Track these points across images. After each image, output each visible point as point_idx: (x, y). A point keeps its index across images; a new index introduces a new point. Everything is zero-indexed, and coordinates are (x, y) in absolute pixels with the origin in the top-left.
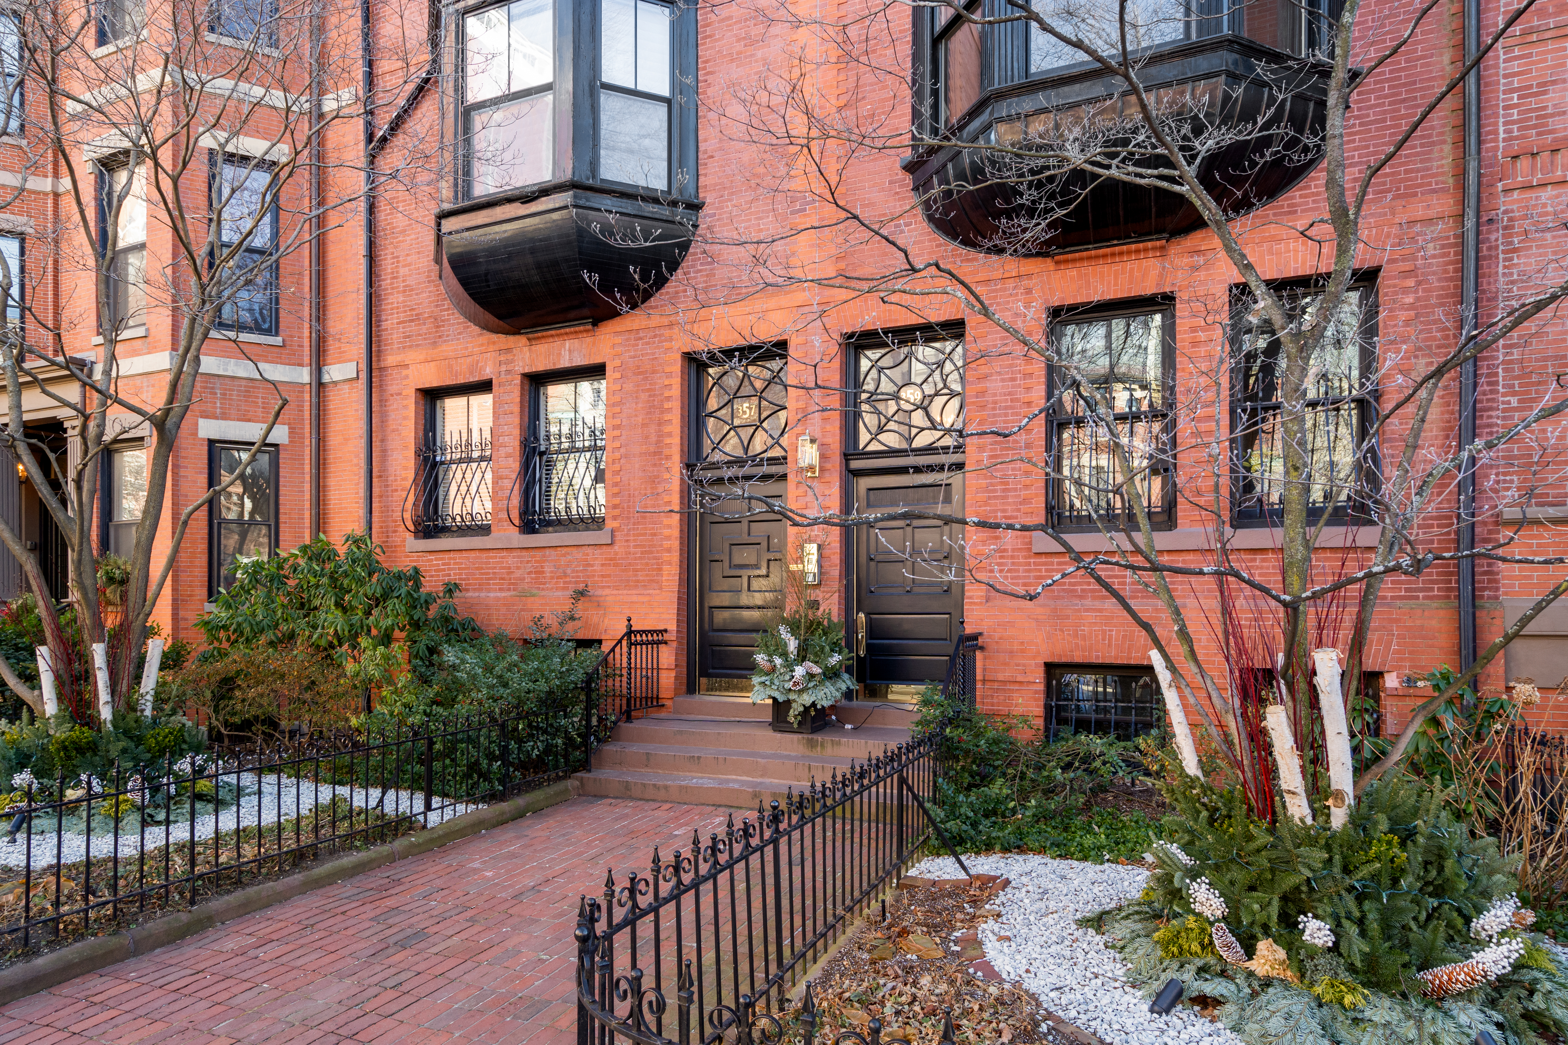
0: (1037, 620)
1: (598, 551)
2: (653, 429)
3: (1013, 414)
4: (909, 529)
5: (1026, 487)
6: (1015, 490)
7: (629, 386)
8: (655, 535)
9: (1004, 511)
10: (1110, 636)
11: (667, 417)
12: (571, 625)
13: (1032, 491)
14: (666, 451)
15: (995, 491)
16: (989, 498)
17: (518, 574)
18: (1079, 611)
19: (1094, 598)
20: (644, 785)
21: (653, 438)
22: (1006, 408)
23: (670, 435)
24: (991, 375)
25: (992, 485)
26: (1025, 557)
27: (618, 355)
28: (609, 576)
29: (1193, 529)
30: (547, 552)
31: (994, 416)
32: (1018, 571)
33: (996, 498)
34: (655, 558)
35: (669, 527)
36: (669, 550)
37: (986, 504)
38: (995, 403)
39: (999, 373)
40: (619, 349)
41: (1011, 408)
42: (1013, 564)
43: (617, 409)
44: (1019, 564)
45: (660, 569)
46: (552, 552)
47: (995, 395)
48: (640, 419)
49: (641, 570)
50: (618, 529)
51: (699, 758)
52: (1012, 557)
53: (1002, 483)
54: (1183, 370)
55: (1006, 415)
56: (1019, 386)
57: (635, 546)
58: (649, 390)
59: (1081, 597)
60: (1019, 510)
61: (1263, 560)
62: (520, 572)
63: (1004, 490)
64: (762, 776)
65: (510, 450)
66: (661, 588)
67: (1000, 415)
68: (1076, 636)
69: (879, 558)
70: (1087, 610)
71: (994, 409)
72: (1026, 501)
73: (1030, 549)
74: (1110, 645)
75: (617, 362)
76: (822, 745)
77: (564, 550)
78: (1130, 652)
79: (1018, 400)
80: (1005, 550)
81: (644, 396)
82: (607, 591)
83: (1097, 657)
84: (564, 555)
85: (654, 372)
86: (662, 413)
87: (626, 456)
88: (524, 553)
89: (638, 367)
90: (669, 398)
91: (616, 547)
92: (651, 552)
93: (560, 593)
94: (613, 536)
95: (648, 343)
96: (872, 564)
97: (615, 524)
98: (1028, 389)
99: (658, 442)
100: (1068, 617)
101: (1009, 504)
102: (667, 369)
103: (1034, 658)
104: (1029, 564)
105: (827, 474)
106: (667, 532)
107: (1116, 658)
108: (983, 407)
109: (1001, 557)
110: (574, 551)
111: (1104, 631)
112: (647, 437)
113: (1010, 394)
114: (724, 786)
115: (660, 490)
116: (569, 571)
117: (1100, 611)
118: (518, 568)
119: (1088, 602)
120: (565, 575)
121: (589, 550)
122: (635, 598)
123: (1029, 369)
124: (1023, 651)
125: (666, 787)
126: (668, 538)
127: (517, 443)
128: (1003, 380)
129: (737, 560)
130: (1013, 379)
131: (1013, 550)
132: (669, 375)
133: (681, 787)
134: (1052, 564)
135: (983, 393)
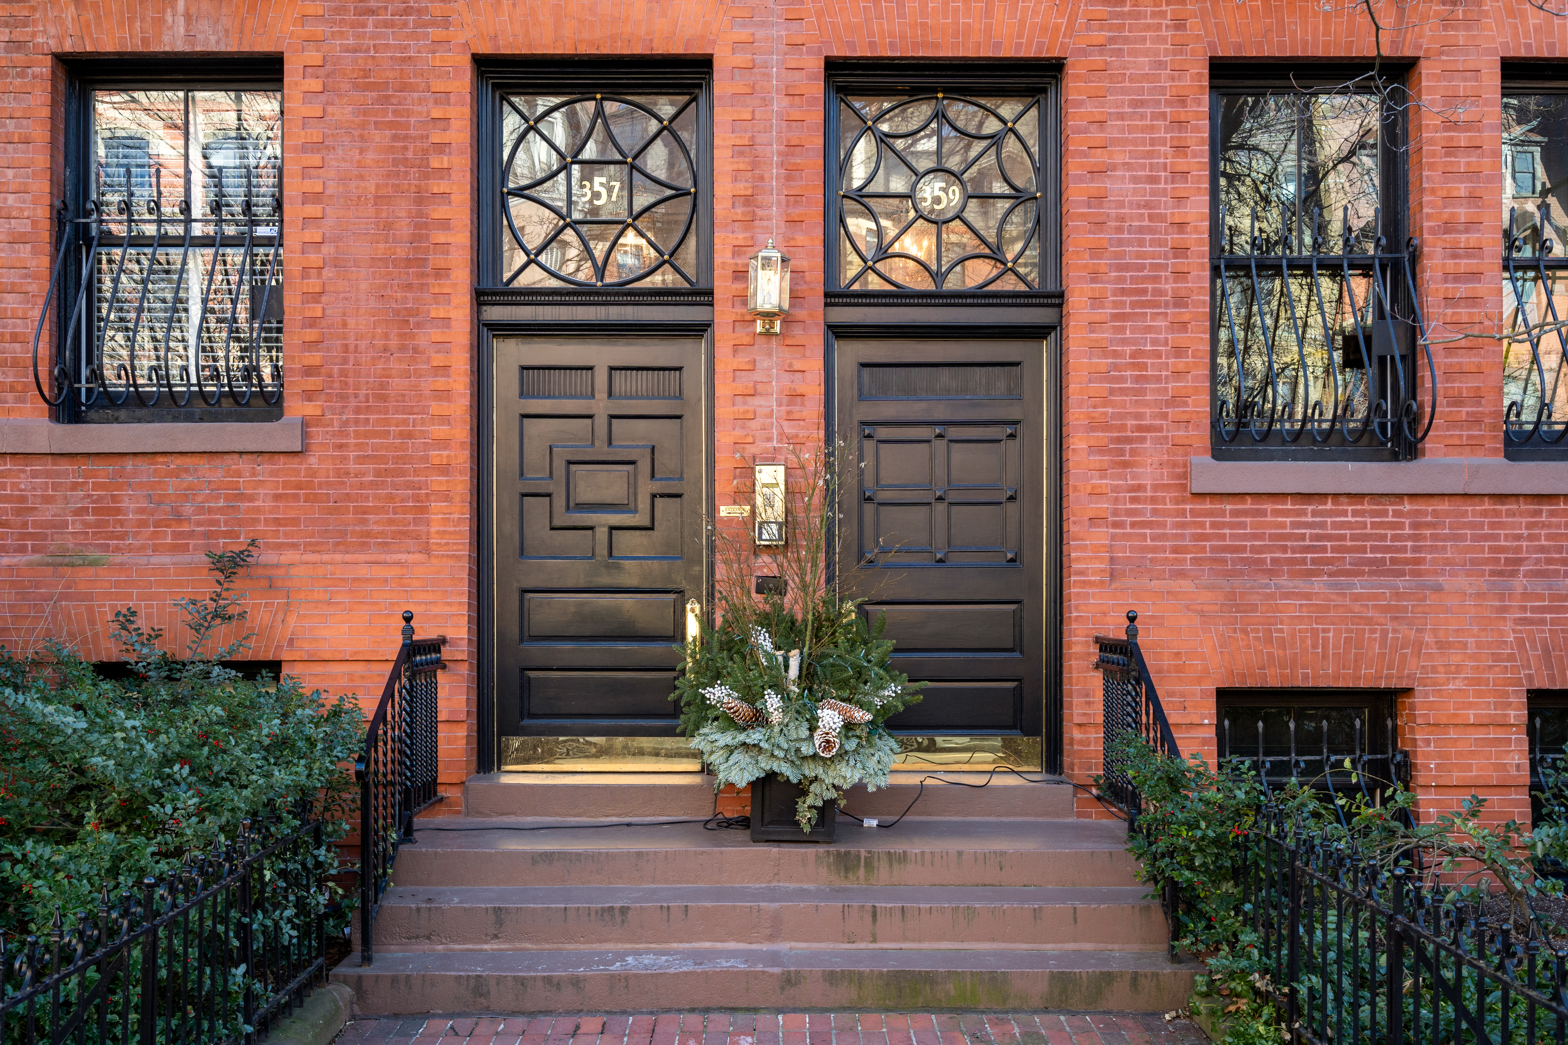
0: (1202, 614)
1: (264, 467)
2: (402, 209)
3: (1153, 243)
4: (941, 444)
5: (1177, 374)
6: (1158, 379)
7: (342, 112)
8: (410, 435)
9: (1139, 416)
10: (1326, 640)
11: (438, 186)
12: (221, 629)
13: (1188, 382)
14: (435, 260)
15: (1123, 379)
16: (1112, 391)
17: (48, 513)
18: (1272, 596)
19: (1293, 574)
20: (522, 982)
21: (404, 229)
22: (1141, 230)
23: (445, 224)
24: (1114, 167)
25: (1116, 367)
26: (1177, 501)
27: (316, 41)
28: (295, 522)
29: (1449, 460)
30: (129, 465)
31: (1120, 242)
32: (1163, 525)
33: (1123, 391)
34: (410, 486)
35: (445, 419)
36: (444, 469)
37: (1106, 403)
38: (1122, 219)
39: (1127, 166)
40: (320, 29)
41: (1151, 230)
42: (1155, 512)
43: (315, 159)
44: (1166, 513)
45: (424, 510)
46: (143, 465)
47: (1121, 204)
48: (371, 186)
49: (376, 510)
50: (318, 420)
51: (624, 910)
52: (1154, 500)
53: (1135, 366)
54: (1433, 191)
55: (1141, 243)
56: (1164, 192)
57: (360, 460)
58: (391, 125)
59: (1271, 573)
60: (1164, 416)
61: (1552, 514)
62: (53, 508)
63: (1138, 379)
64: (771, 938)
65: (23, 226)
66: (426, 550)
67: (1130, 243)
68: (1269, 640)
69: (883, 496)
70: (1286, 596)
71: (1119, 230)
72: (1177, 400)
73: (1183, 487)
74: (1325, 656)
75: (313, 56)
76: (869, 864)
77: (175, 463)
78: (1357, 667)
79: (1162, 218)
80: (1140, 488)
81: (380, 137)
82: (288, 556)
83: (1305, 677)
84: (176, 474)
85: (404, 87)
86: (426, 176)
87: (336, 263)
88: (64, 466)
89: (366, 73)
90: (441, 148)
91: (313, 460)
92: (402, 473)
93: (166, 559)
94: (305, 435)
95: (387, 24)
96: (869, 508)
97: (310, 409)
98: (1180, 200)
99: (415, 239)
100: (1254, 608)
101: (1146, 404)
102: (438, 85)
103: (1199, 681)
104: (1183, 513)
105: (797, 330)
106: (439, 431)
107: (1336, 678)
108: (1099, 224)
109: (1134, 500)
110: (203, 464)
111: (1315, 632)
112: (388, 226)
113: (1147, 205)
114: (707, 967)
115: (422, 341)
116: (188, 509)
117: (1307, 596)
118: (47, 500)
119: (1284, 581)
120: (179, 518)
121: (243, 465)
122: (364, 572)
123: (1182, 164)
124: (1179, 669)
125: (576, 982)
126: (443, 443)
127: (43, 213)
128: (1135, 180)
129: (585, 493)
130: (1153, 180)
131: (1155, 488)
132: (443, 98)
133: (613, 978)
134: (1223, 513)
135: (1099, 199)
